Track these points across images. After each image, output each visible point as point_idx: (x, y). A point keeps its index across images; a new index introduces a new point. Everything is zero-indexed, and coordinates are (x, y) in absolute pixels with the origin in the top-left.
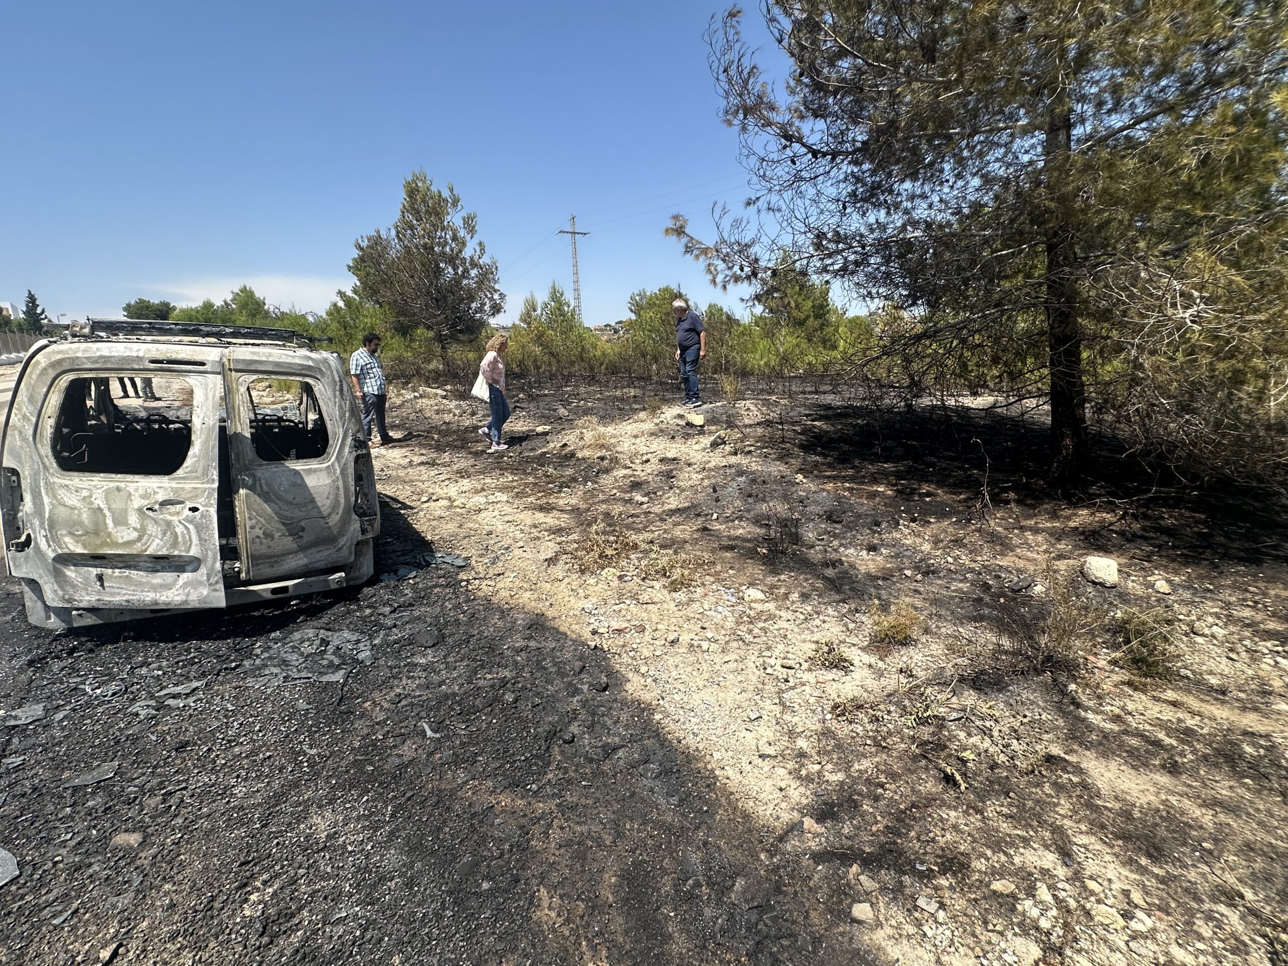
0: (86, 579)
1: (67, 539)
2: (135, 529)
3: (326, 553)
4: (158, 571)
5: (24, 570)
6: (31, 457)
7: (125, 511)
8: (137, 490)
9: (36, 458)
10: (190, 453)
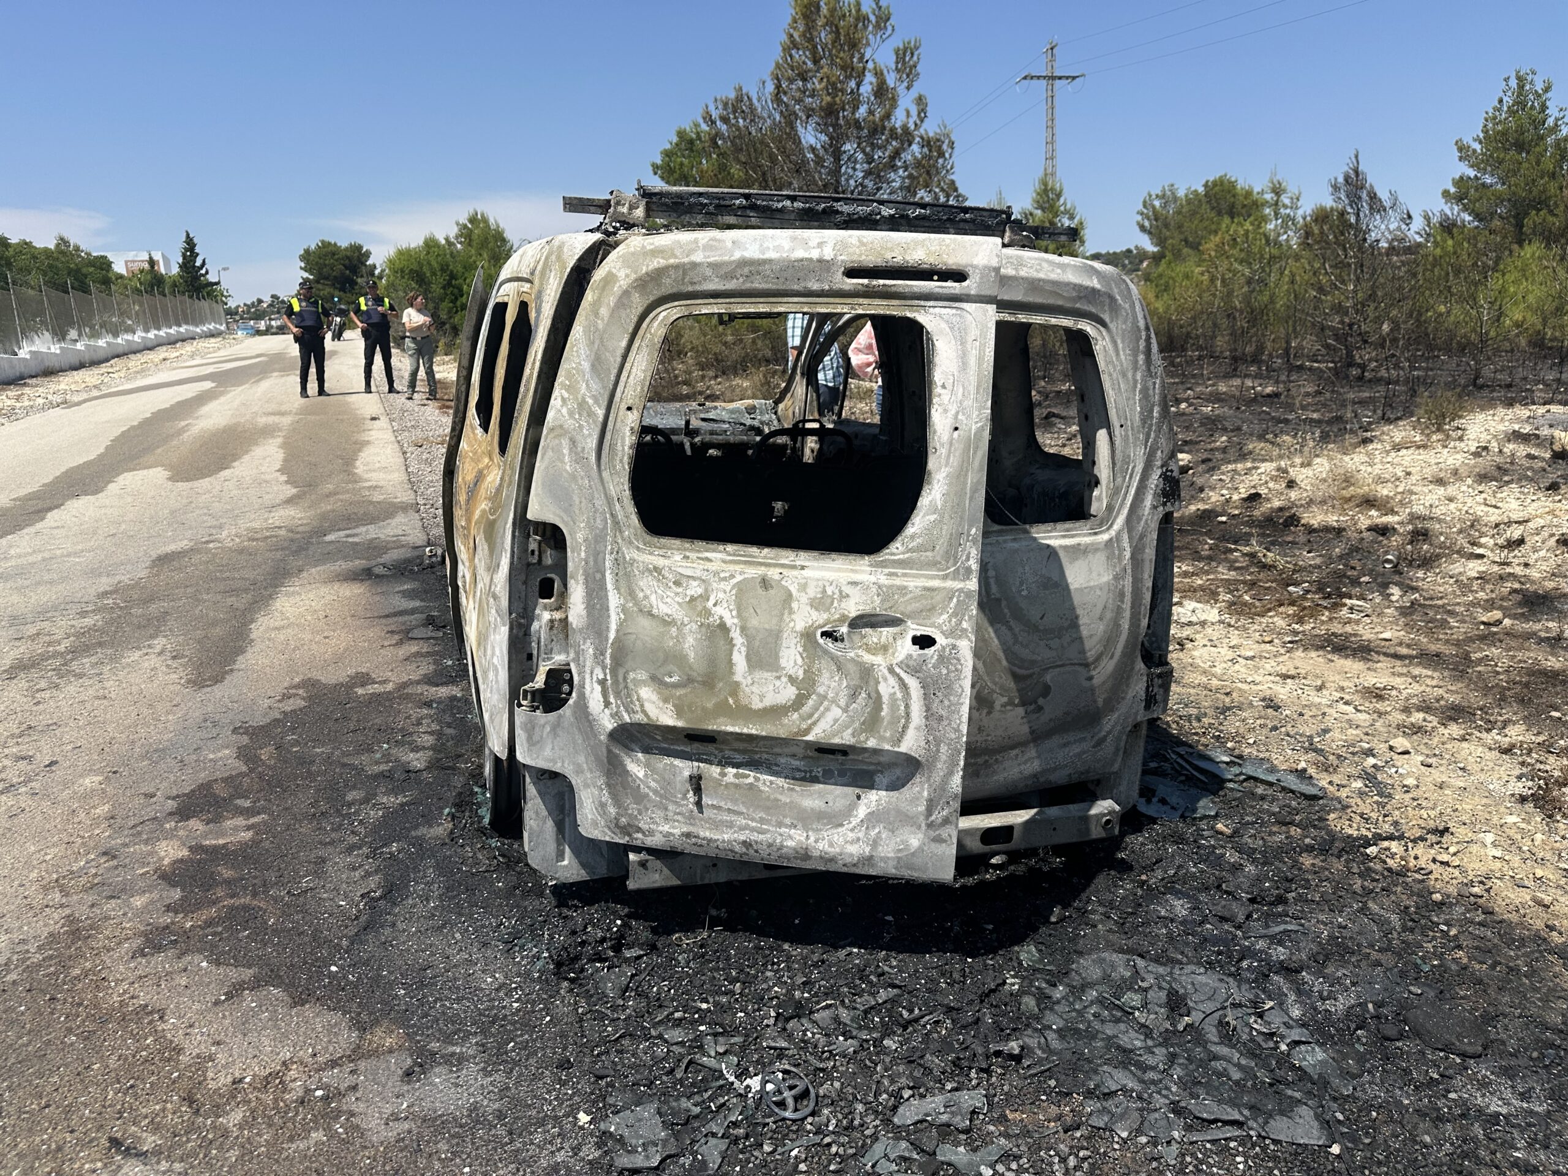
0: (667, 783)
1: (647, 694)
2: (792, 680)
3: (1076, 749)
4: (815, 780)
5: (547, 752)
6: (591, 501)
7: (776, 636)
8: (803, 587)
9: (600, 502)
10: (924, 501)
